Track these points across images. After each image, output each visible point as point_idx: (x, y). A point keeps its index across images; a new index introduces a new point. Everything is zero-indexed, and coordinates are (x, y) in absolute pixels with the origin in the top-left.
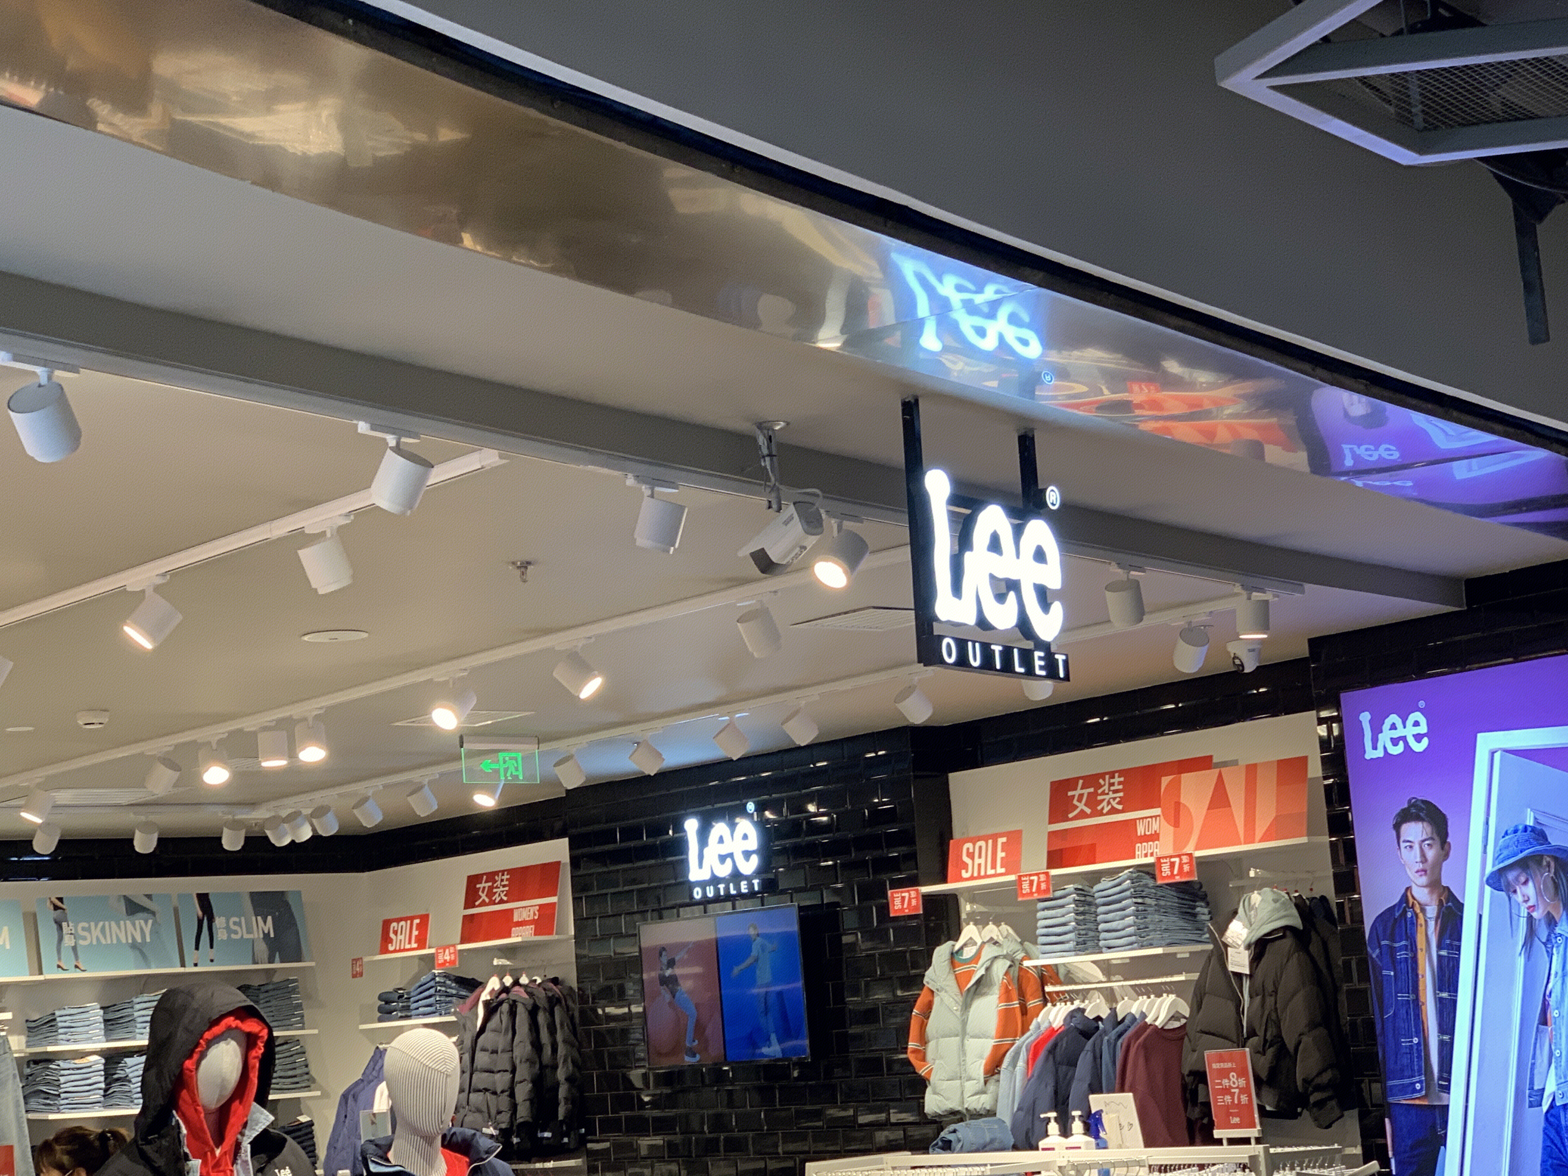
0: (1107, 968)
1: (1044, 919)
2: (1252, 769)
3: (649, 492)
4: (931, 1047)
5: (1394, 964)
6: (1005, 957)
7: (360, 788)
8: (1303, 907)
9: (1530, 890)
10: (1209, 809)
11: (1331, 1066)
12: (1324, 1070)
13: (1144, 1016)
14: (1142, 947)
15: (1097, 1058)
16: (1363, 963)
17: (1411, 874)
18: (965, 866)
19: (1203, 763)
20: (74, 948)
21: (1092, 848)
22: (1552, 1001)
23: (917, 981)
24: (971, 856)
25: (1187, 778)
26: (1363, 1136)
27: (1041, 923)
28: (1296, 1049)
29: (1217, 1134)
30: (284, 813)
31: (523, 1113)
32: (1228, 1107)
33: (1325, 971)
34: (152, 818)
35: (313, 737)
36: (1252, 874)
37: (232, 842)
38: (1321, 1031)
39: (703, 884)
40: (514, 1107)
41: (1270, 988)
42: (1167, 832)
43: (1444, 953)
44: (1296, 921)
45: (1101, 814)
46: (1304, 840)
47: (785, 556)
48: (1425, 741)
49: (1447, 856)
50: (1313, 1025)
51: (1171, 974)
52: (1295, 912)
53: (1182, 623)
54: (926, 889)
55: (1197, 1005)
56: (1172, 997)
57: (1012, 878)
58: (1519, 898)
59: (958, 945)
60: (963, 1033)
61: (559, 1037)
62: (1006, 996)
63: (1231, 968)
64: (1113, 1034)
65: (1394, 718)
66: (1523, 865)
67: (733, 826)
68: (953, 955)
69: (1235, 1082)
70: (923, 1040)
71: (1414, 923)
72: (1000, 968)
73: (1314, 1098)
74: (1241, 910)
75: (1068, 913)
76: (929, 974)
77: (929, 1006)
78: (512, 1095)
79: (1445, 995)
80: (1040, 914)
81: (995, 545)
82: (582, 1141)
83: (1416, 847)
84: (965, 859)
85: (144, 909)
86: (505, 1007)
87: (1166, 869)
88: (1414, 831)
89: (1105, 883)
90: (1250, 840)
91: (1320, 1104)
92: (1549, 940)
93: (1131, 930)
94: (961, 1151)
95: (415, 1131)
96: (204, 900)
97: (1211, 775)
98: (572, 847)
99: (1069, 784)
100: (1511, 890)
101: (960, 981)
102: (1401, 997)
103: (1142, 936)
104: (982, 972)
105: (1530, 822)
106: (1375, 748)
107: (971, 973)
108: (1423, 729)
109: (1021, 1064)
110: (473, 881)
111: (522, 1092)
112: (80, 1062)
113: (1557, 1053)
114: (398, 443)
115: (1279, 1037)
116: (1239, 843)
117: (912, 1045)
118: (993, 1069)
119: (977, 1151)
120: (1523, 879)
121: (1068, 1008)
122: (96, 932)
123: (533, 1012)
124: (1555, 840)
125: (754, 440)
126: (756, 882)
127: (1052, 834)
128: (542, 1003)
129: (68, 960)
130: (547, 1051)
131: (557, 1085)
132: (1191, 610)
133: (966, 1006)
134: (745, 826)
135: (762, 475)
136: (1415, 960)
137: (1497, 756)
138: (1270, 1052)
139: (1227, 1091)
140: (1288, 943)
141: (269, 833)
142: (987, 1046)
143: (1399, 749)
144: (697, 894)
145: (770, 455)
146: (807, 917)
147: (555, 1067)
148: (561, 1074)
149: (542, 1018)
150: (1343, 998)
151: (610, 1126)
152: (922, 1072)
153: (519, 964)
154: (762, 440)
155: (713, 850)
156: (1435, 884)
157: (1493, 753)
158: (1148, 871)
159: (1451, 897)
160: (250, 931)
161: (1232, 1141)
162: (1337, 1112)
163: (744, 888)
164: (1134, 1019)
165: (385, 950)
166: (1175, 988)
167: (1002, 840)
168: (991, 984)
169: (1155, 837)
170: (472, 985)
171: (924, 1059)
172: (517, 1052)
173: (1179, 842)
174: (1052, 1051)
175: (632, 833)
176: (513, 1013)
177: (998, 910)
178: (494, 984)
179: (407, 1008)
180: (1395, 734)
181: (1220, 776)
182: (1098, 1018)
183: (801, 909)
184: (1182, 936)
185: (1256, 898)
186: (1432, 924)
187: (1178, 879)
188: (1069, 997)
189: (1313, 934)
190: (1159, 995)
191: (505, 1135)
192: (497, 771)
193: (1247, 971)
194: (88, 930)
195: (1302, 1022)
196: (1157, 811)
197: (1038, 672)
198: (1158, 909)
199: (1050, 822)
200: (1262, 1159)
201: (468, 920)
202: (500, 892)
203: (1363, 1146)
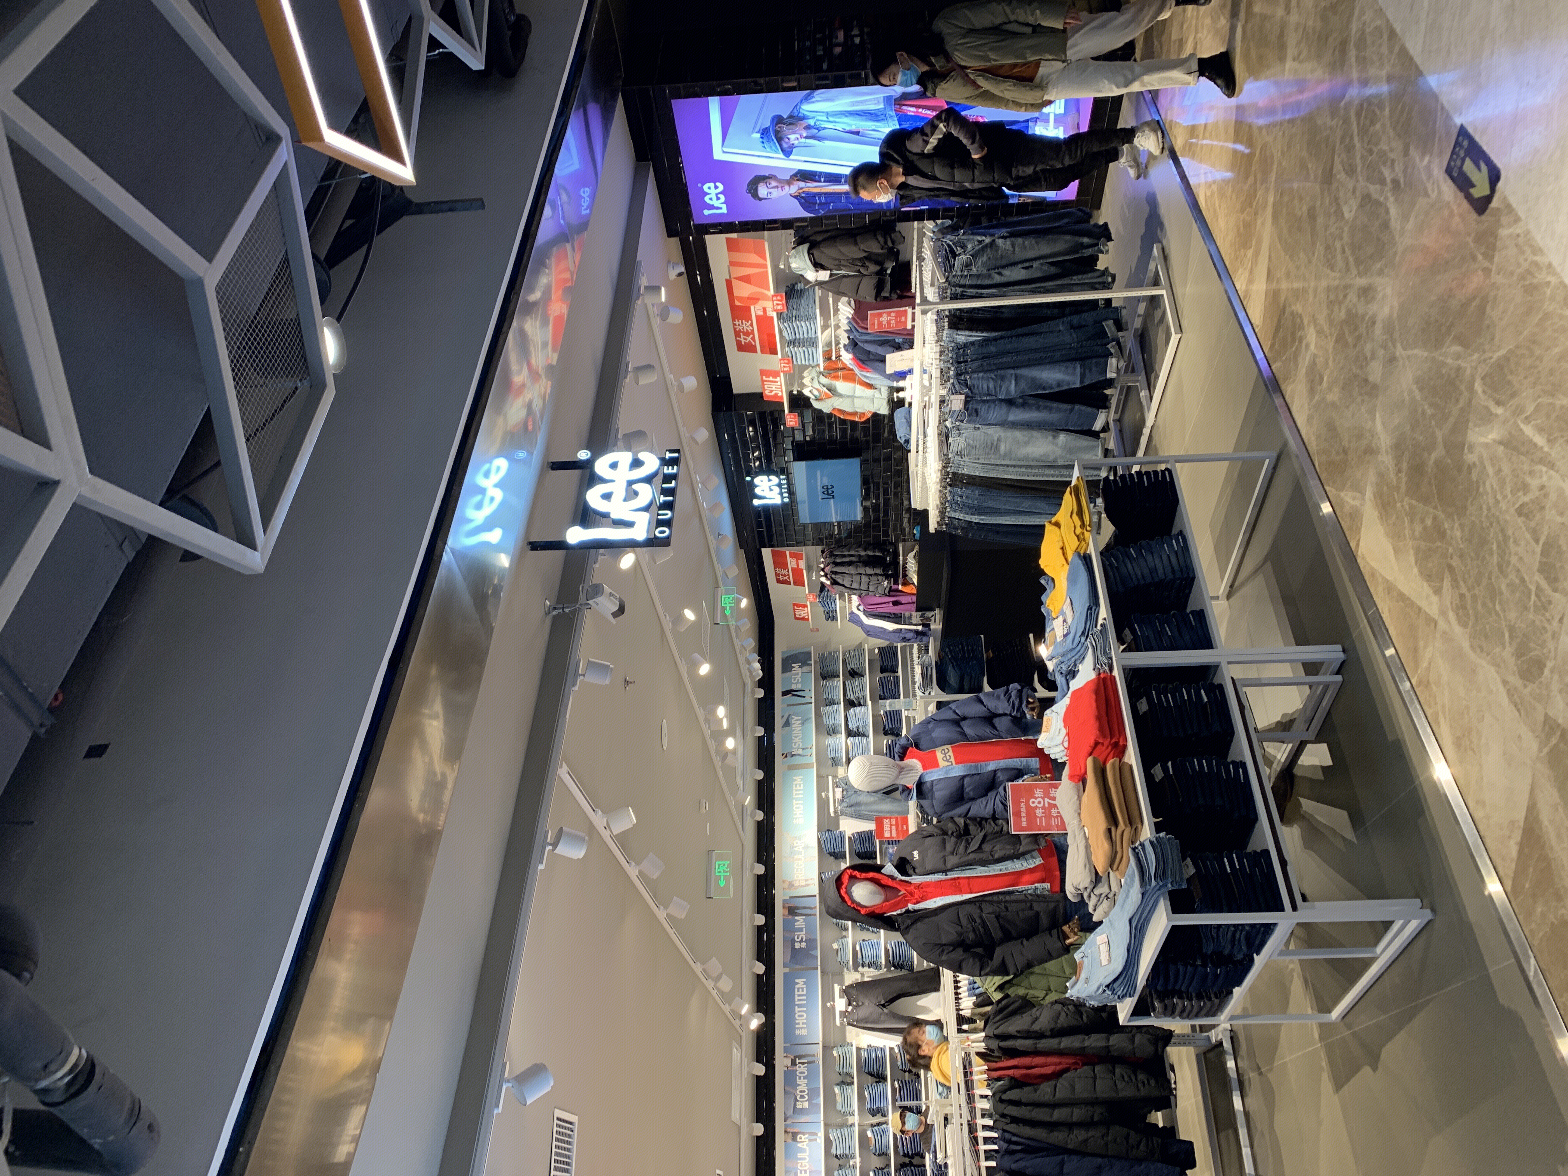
0: (825, 327)
1: (801, 361)
2: (732, 264)
3: (582, 677)
4: (859, 410)
5: (827, 203)
6: (818, 377)
7: (737, 648)
8: (799, 242)
9: (792, 137)
10: (750, 283)
11: (875, 235)
12: (877, 239)
13: (848, 318)
14: (816, 318)
15: (867, 342)
16: (827, 217)
17: (783, 193)
18: (776, 394)
19: (729, 283)
20: (803, 749)
21: (768, 335)
22: (848, 128)
23: (830, 416)
24: (771, 391)
25: (736, 293)
26: (909, 221)
27: (803, 362)
28: (866, 252)
29: (909, 327)
30: (748, 674)
31: (879, 571)
32: (897, 322)
33: (829, 234)
34: (749, 729)
35: (713, 712)
36: (782, 267)
37: (760, 693)
38: (858, 239)
39: (783, 498)
40: (876, 574)
41: (837, 262)
42: (762, 304)
43: (822, 180)
44: (806, 247)
45: (753, 331)
46: (766, 244)
47: (615, 604)
48: (718, 184)
49: (775, 177)
50: (856, 244)
51: (829, 304)
52: (801, 247)
53: (658, 319)
54: (786, 411)
55: (843, 294)
56: (840, 304)
57: (782, 375)
58: (796, 142)
59: (812, 397)
60: (853, 397)
61: (847, 553)
62: (836, 378)
63: (827, 279)
64: (856, 333)
65: (707, 199)
66: (780, 140)
67: (757, 486)
68: (817, 399)
69: (884, 319)
70: (855, 414)
71: (808, 193)
72: (824, 380)
73: (890, 245)
74: (800, 273)
75: (799, 351)
76: (825, 411)
77: (839, 410)
78: (871, 575)
79: (843, 180)
80: (799, 363)
81: (607, 496)
82: (891, 543)
83: (770, 190)
84: (773, 393)
85: (788, 719)
86: (833, 576)
87: (780, 307)
88: (762, 191)
89: (785, 334)
90: (765, 266)
91: (893, 242)
92: (817, 129)
93: (808, 324)
94: (910, 435)
95: (897, 777)
96: (785, 693)
97: (735, 283)
98: (765, 547)
99: (739, 344)
100: (792, 147)
101: (829, 397)
102: (843, 200)
103: (810, 318)
104: (825, 389)
105: (758, 135)
106: (721, 208)
107: (826, 394)
108: (712, 185)
109: (868, 374)
110: (779, 581)
111: (869, 571)
112: (850, 748)
113: (873, 127)
114: (551, 844)
115: (860, 259)
116: (767, 272)
117: (857, 419)
118: (870, 386)
119: (910, 426)
120: (787, 140)
121: (843, 352)
122: (797, 740)
123: (836, 564)
124: (768, 124)
125: (554, 617)
126: (782, 477)
127: (762, 352)
128: (832, 560)
129: (808, 752)
130: (853, 559)
131: (869, 556)
132: (651, 316)
133: (840, 395)
134: (757, 480)
135: (574, 612)
136: (825, 194)
137: (725, 150)
138: (867, 264)
139: (889, 322)
140: (815, 252)
141: (757, 679)
142: (858, 387)
143: (722, 197)
144: (786, 500)
145: (563, 608)
146: (798, 457)
147: (860, 556)
148: (863, 553)
149: (838, 560)
150: (842, 227)
151: (886, 533)
152: (870, 415)
153: (815, 567)
154: (555, 613)
155: (767, 494)
156: (789, 183)
157: (724, 152)
158: (780, 315)
159: (795, 175)
160: (798, 674)
161: (913, 320)
162: (898, 234)
163: (785, 482)
164: (849, 322)
165: (808, 619)
166: (836, 303)
167: (764, 378)
168: (831, 384)
169: (764, 310)
170: (823, 586)
171: (864, 414)
172: (852, 572)
173: (766, 298)
174: (863, 361)
175: (759, 525)
176: (836, 573)
177: (796, 377)
178: (823, 579)
179: (832, 612)
180: (714, 198)
181: (736, 278)
182: (849, 338)
183: (795, 460)
184: (811, 297)
185: (793, 265)
186: (808, 185)
187: (784, 302)
188: (838, 351)
189: (812, 238)
190: (838, 310)
191: (887, 577)
192: (731, 608)
193: (828, 272)
194: (795, 743)
195: (854, 248)
196: (752, 308)
197: (675, 471)
198: (798, 309)
199: (756, 352)
200: (923, 307)
201: (795, 584)
202: (784, 572)
203: (914, 220)
